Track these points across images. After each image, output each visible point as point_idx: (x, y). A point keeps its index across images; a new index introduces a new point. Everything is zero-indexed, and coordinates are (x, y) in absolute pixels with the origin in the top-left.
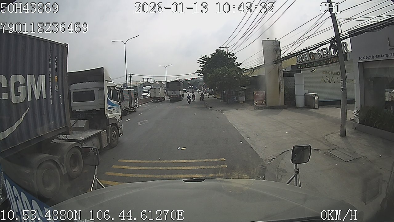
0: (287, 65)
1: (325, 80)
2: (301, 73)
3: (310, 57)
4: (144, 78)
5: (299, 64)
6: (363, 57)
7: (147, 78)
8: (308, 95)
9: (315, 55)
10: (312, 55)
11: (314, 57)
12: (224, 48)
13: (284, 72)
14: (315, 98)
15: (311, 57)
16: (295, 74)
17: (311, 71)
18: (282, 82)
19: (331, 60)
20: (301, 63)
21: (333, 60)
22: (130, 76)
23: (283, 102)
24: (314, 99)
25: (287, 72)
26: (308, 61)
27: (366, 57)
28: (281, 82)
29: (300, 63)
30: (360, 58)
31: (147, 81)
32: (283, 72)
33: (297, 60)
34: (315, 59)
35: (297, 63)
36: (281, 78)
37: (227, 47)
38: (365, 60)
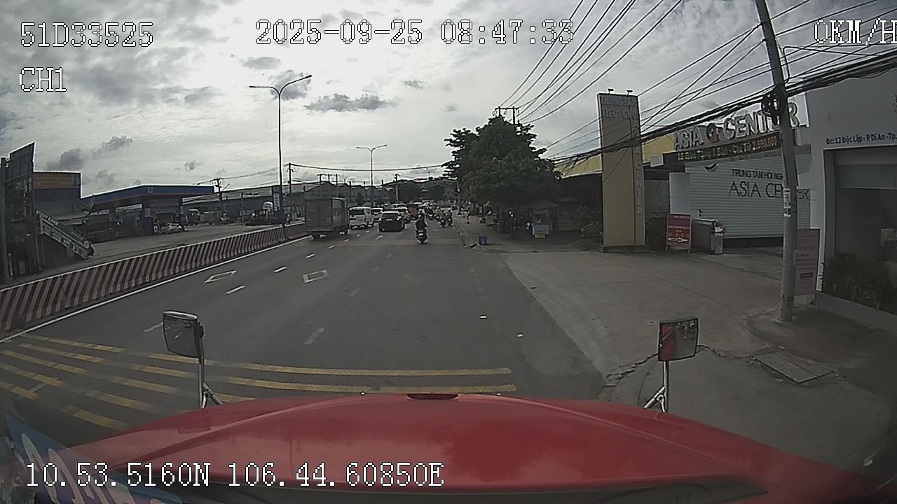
0: (654, 153)
1: (740, 189)
2: (684, 171)
3: (708, 135)
4: (321, 175)
5: (681, 150)
6: (836, 139)
7: (329, 175)
8: (700, 222)
9: (719, 132)
10: (712, 130)
11: (718, 135)
12: (506, 109)
13: (647, 167)
14: (716, 231)
15: (710, 135)
16: (670, 174)
17: (708, 168)
18: (642, 192)
19: (758, 144)
20: (687, 148)
21: (762, 144)
22: (289, 169)
23: (641, 239)
24: (714, 233)
25: (653, 168)
26: (703, 144)
27: (843, 138)
28: (639, 190)
29: (684, 150)
30: (827, 139)
31: (329, 182)
32: (644, 167)
33: (677, 142)
34: (718, 140)
35: (676, 149)
36: (638, 182)
37: (513, 108)
38: (840, 146)
